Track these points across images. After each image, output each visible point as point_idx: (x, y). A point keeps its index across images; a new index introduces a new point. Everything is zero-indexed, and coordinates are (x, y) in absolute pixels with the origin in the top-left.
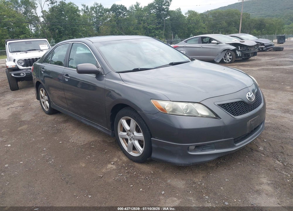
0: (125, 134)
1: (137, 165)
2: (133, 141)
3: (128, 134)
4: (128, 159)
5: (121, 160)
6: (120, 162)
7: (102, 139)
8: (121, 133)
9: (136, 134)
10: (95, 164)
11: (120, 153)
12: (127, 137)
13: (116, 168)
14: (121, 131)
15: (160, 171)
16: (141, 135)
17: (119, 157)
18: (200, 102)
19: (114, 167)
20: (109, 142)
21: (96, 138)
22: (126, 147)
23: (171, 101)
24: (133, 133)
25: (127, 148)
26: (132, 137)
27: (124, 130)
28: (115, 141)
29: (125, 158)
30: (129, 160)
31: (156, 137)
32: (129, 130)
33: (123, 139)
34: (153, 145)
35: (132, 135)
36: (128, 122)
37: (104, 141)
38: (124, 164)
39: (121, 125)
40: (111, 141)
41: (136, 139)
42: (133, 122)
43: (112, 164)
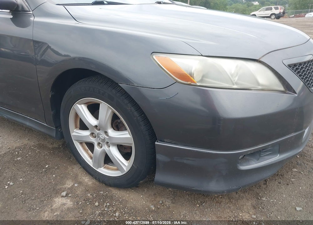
0: (86, 133)
1: (117, 193)
2: (105, 147)
3: (92, 134)
4: (94, 181)
5: (80, 183)
6: (81, 190)
7: (37, 143)
8: (76, 133)
9: (112, 133)
10: (25, 201)
11: (77, 169)
12: (92, 140)
13: (74, 204)
14: (76, 127)
15: (167, 203)
16: (125, 136)
17: (75, 178)
18: (260, 59)
19: (69, 203)
20: (51, 146)
21: (25, 141)
22: (89, 159)
23: (202, 55)
24: (106, 133)
25: (91, 161)
26: (104, 140)
27: (83, 126)
28: (63, 145)
29: (87, 180)
30: (97, 183)
31: (165, 140)
32: (96, 126)
33: (81, 143)
34: (159, 157)
35: (103, 136)
36: (94, 109)
37: (41, 147)
38: (89, 195)
39: (77, 115)
40: (56, 145)
41: (114, 144)
42: (105, 110)
43: (63, 196)
